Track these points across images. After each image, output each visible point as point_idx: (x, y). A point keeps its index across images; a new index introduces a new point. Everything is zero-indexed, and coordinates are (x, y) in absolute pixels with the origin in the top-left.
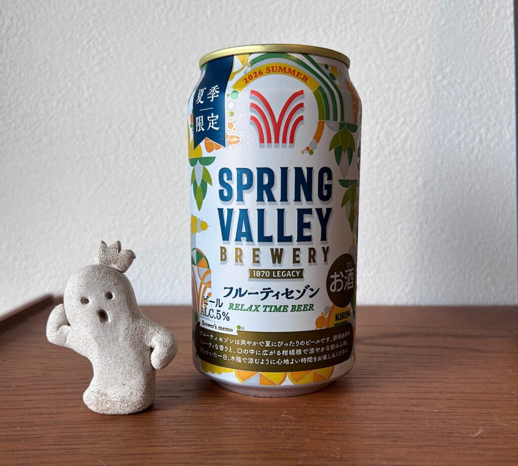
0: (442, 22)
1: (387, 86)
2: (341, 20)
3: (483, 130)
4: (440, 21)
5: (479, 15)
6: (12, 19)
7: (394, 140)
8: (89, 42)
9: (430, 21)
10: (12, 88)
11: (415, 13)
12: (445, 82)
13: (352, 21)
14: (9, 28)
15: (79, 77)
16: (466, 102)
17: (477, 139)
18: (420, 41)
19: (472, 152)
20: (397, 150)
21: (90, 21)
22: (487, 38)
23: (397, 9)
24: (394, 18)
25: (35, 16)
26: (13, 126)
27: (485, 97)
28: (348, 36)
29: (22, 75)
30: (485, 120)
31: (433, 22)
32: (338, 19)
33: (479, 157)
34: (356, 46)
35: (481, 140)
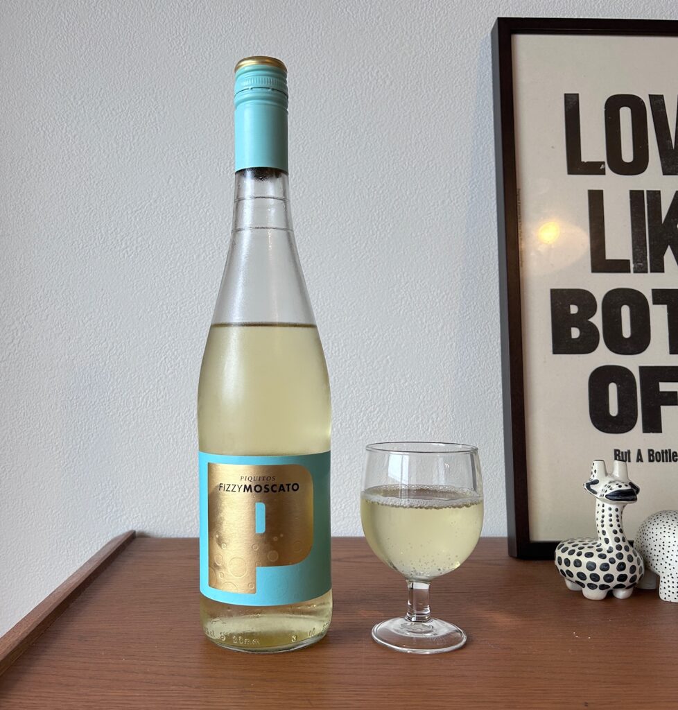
0: (403, 345)
1: (366, 387)
2: (336, 344)
3: (434, 416)
4: (402, 344)
5: (428, 340)
6: (113, 344)
7: (373, 422)
8: (165, 358)
9: (395, 344)
10: (111, 388)
11: (385, 340)
12: (406, 384)
13: (342, 345)
14: (111, 350)
15: (158, 381)
16: (421, 397)
17: (431, 421)
18: (388, 357)
19: (428, 430)
20: (375, 429)
21: (167, 345)
22: (434, 355)
23: (373, 336)
24: (371, 343)
25: (129, 342)
26: (111, 414)
27: (435, 393)
28: (341, 354)
29: (119, 381)
30: (436, 408)
31: (397, 345)
32: (333, 344)
33: (433, 432)
34: (346, 361)
35: (433, 422)
